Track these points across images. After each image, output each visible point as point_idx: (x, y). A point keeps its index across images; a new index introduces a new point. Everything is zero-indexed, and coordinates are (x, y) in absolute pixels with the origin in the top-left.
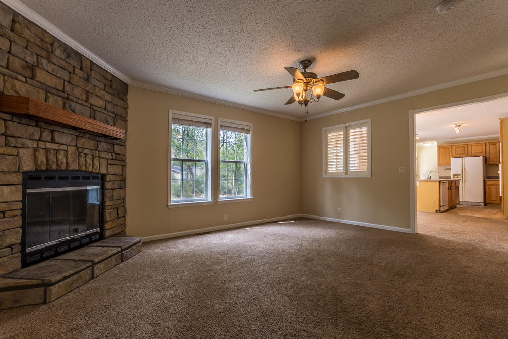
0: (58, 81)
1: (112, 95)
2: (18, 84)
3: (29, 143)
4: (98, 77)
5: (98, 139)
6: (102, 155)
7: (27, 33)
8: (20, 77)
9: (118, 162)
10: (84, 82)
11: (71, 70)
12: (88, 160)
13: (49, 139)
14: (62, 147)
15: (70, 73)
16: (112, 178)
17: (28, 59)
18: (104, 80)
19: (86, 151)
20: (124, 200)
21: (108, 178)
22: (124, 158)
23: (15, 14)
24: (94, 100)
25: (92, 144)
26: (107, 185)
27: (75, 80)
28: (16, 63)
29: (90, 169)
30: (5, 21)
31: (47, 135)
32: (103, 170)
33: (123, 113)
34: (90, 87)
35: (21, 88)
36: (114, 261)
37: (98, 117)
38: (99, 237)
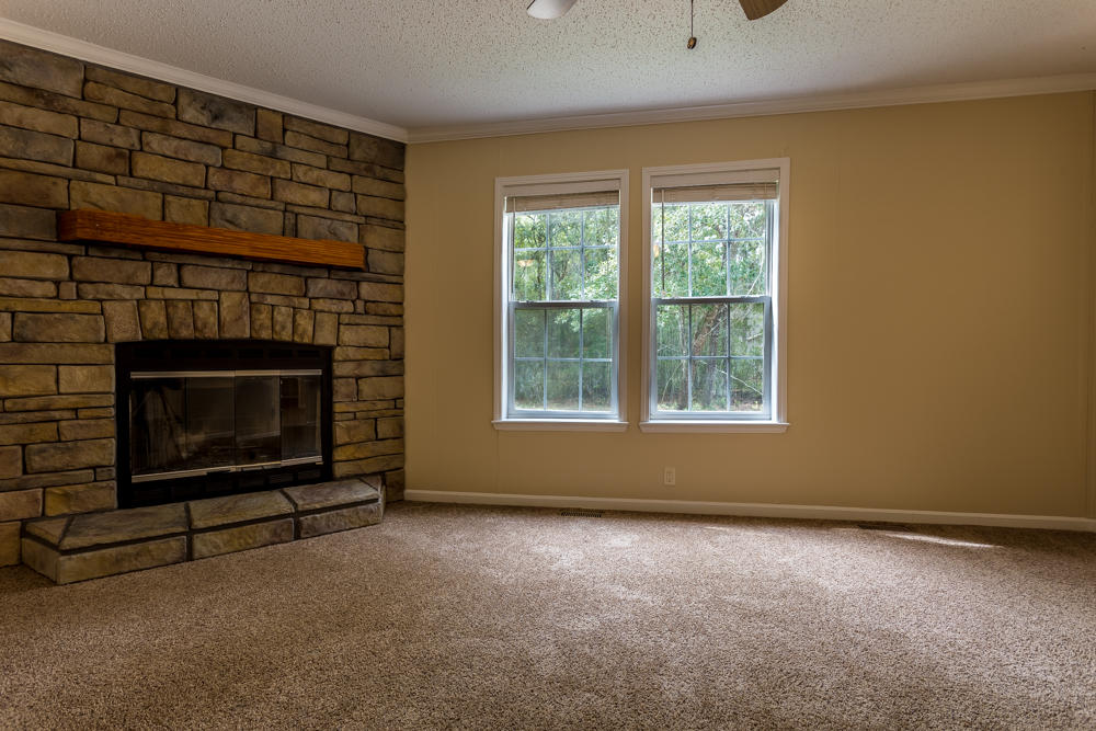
0: (189, 169)
1: (351, 175)
2: (93, 189)
3: (125, 292)
4: (305, 142)
5: (307, 273)
6: (319, 305)
7: (113, 96)
8: (99, 177)
9: (371, 319)
10: (261, 161)
11: (227, 141)
12: (279, 318)
13: (172, 281)
14: (204, 295)
15: (223, 148)
16: (352, 353)
17: (119, 142)
18: (323, 146)
19: (270, 300)
20: (397, 402)
21: (338, 354)
22: (393, 309)
23: (88, 67)
24: (293, 194)
25: (290, 283)
26: (339, 369)
27: (237, 160)
28: (93, 154)
29: (286, 336)
30: (68, 86)
31: (165, 274)
32: (325, 337)
33: (391, 211)
34: (279, 169)
35: (101, 195)
36: (264, 532)
37: (306, 227)
38: (322, 475)
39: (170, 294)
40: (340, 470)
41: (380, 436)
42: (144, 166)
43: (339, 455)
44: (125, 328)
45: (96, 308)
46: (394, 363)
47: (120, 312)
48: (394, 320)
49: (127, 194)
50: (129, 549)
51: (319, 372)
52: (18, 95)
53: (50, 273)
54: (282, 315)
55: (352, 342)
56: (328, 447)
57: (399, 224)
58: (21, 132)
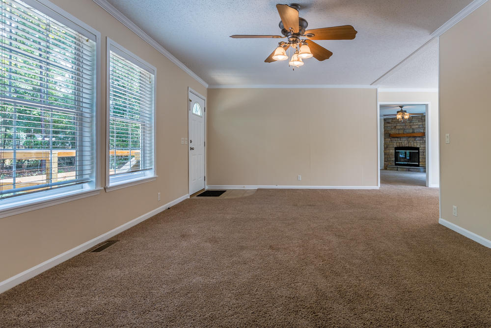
0: (401, 127)
3: (395, 142)
5: (415, 137)
6: (417, 142)
8: (393, 130)
14: (403, 141)
17: (395, 125)
19: (411, 141)
21: (420, 149)
23: (392, 118)
24: (413, 127)
25: (413, 139)
26: (420, 151)
27: (407, 124)
28: (393, 127)
29: (413, 146)
30: (390, 121)
31: (399, 139)
32: (418, 146)
34: (412, 124)
35: (393, 132)
36: (405, 169)
37: (415, 131)
38: (418, 166)
39: (399, 142)
40: (420, 165)
42: (397, 127)
43: (420, 163)
44: (395, 146)
45: (393, 144)
47: (395, 144)
49: (395, 131)
50: (392, 168)
51: (417, 151)
52: (387, 123)
54: (412, 143)
55: (421, 146)
56: (419, 162)
58: (387, 127)
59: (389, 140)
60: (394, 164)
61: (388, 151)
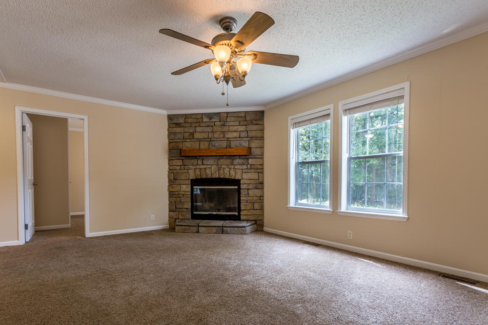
0: (204, 134)
1: (246, 125)
2: (186, 143)
3: (192, 167)
4: (233, 119)
5: (233, 158)
6: (236, 167)
7: (190, 120)
8: (187, 140)
9: (252, 170)
10: (221, 128)
11: (213, 124)
12: (225, 172)
13: (201, 163)
14: (208, 166)
15: (212, 126)
16: (246, 181)
17: (191, 131)
18: (238, 118)
19: (223, 166)
20: (261, 198)
21: (242, 182)
22: (260, 167)
23: (186, 115)
24: (229, 135)
25: (228, 161)
26: (242, 187)
27: (215, 129)
28: (187, 135)
29: (227, 177)
30: (182, 121)
31: (200, 162)
32: (238, 177)
33: (259, 134)
34: (226, 129)
35: (188, 145)
37: (233, 144)
38: (238, 218)
39: (201, 167)
40: (242, 217)
41: (255, 208)
42: (196, 136)
43: (242, 213)
44: (192, 177)
45: (187, 171)
46: (260, 185)
47: (191, 172)
48: (260, 170)
49: (192, 143)
50: (187, 227)
51: (237, 187)
52: (174, 126)
53: (179, 164)
54: (226, 171)
55: (246, 177)
56: (239, 211)
57: (262, 138)
58: (175, 133)
59: (180, 162)
60: (189, 216)
61: (176, 188)
